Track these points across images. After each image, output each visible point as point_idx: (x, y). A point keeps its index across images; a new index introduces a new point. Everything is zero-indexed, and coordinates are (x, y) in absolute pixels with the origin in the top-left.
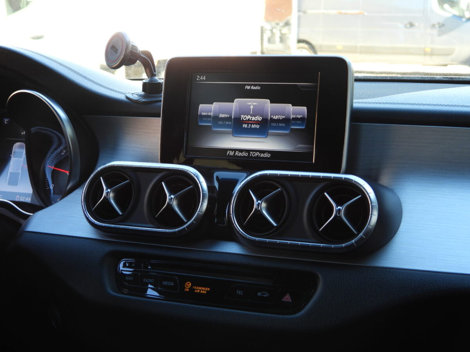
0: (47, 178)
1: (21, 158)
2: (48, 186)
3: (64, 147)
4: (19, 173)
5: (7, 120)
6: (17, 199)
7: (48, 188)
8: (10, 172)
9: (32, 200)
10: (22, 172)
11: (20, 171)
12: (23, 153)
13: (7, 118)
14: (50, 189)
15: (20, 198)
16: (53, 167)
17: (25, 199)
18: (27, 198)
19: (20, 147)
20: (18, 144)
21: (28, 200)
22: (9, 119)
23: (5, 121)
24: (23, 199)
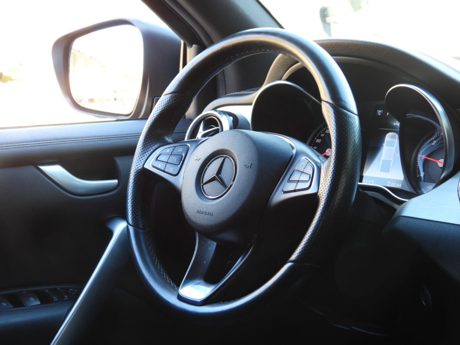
0: (418, 167)
1: (393, 147)
2: (418, 174)
3: (434, 138)
4: (391, 161)
5: (381, 112)
6: (389, 185)
7: (419, 176)
8: (383, 160)
9: (402, 185)
10: (393, 160)
11: (392, 159)
12: (395, 142)
13: (380, 109)
14: (420, 177)
15: (392, 184)
16: (424, 157)
17: (396, 185)
18: (398, 184)
19: (393, 137)
20: (390, 134)
21: (399, 186)
22: (382, 111)
23: (379, 113)
24: (394, 185)
